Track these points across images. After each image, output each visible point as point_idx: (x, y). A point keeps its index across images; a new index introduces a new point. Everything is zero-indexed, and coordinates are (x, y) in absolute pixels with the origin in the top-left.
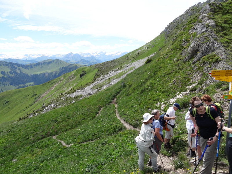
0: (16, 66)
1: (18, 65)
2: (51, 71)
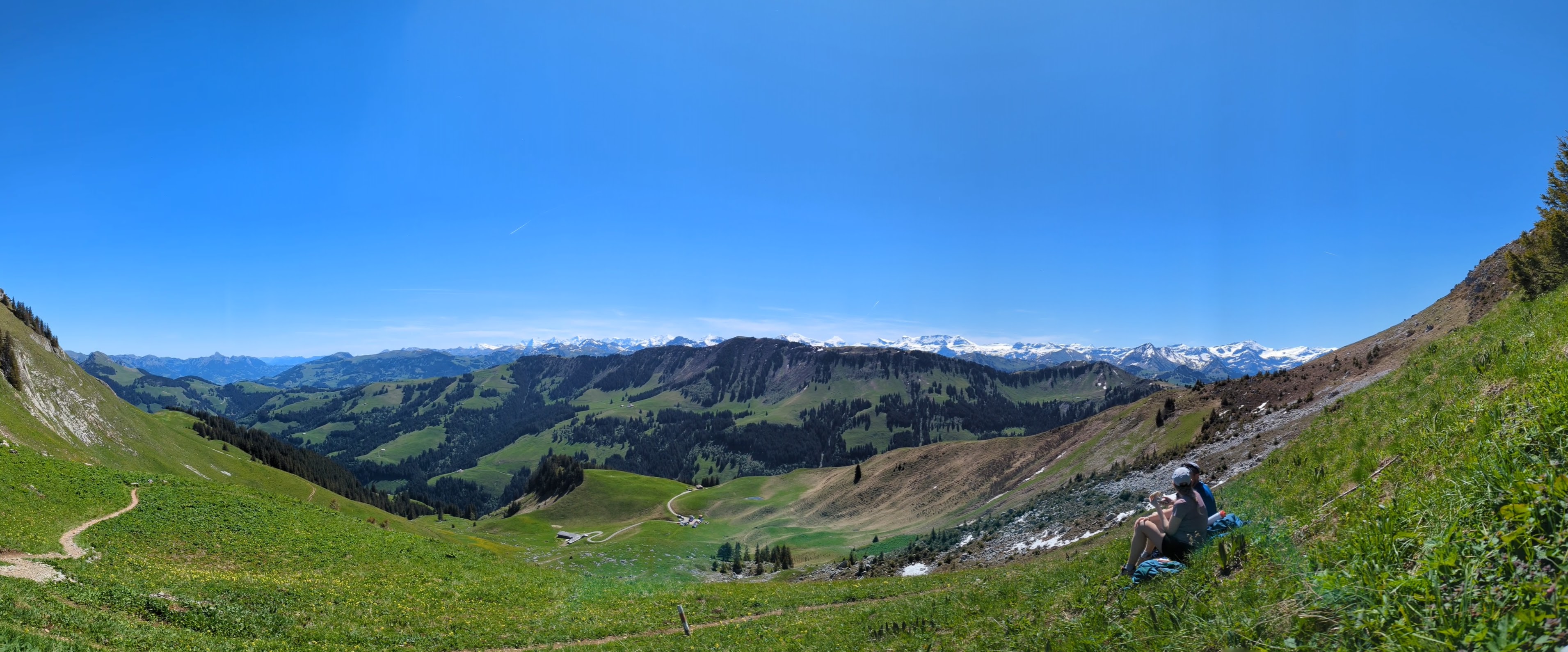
0: (985, 375)
1: (993, 373)
2: (1078, 398)
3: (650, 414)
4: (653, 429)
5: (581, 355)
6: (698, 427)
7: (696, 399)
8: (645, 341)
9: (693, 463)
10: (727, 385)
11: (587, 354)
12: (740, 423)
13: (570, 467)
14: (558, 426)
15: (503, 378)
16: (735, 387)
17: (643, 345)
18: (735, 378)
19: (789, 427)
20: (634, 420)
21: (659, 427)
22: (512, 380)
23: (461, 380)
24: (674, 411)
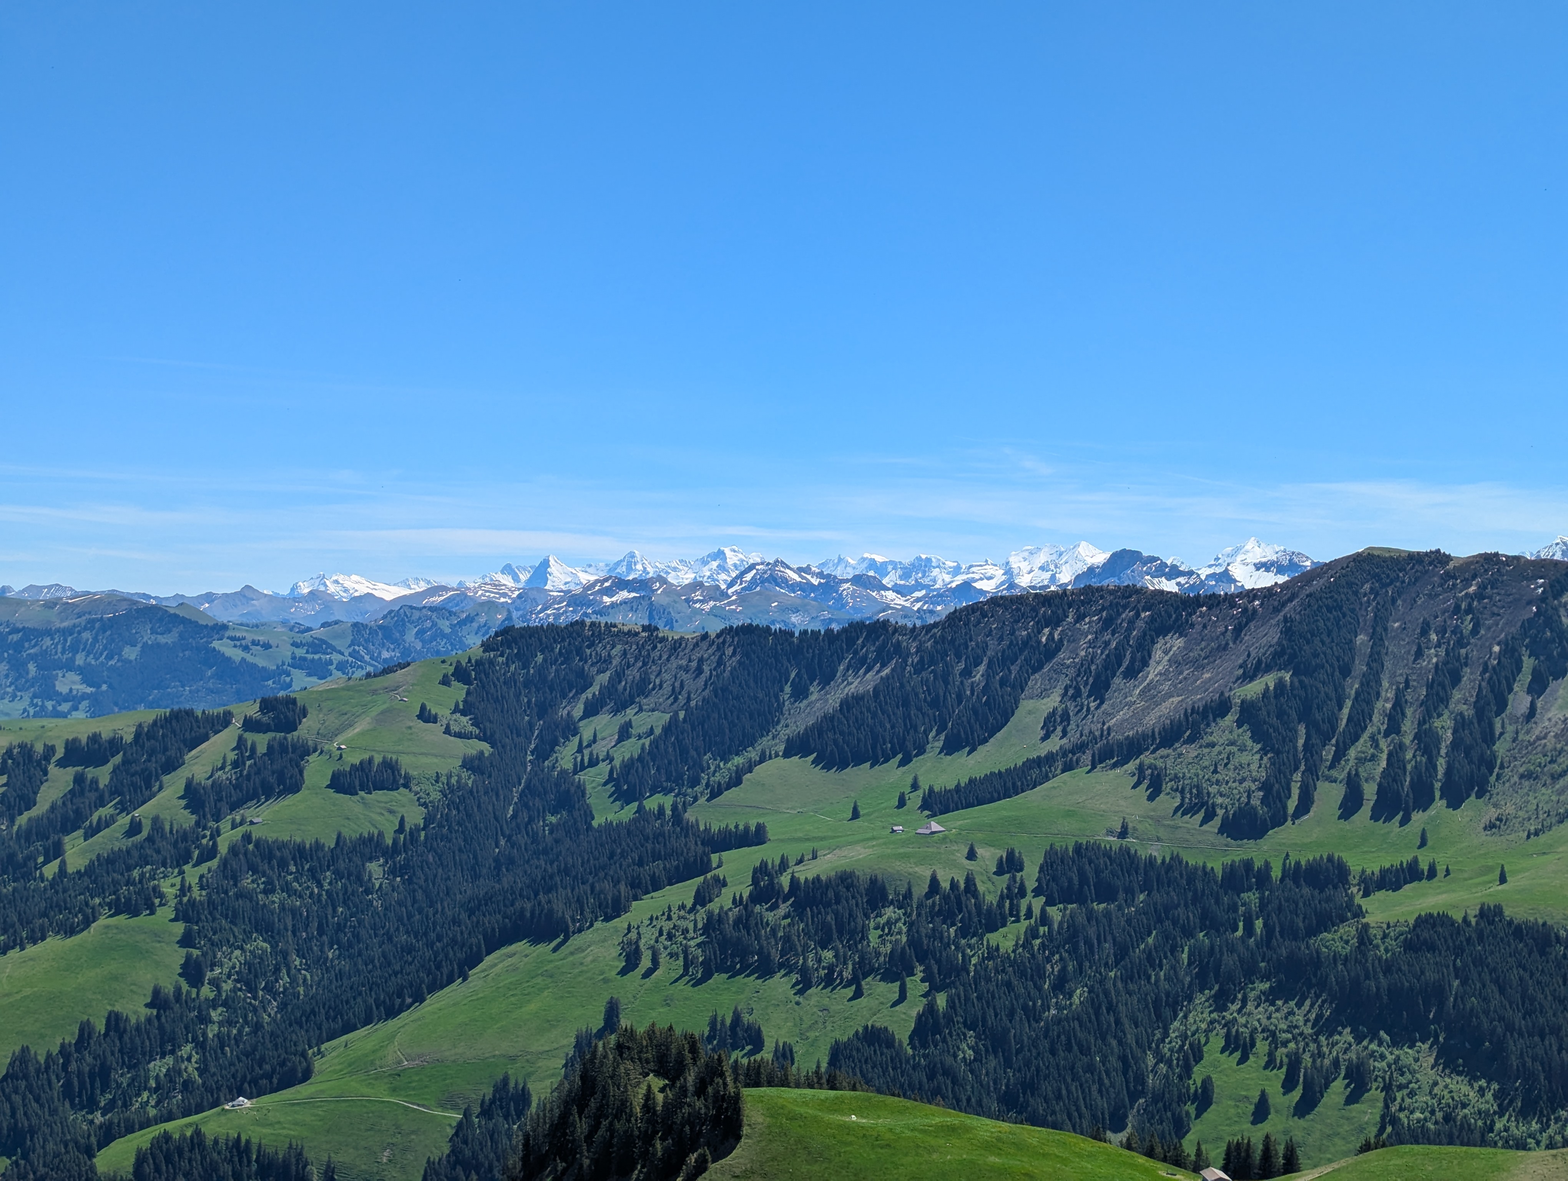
3: (1011, 864)
4: (1024, 924)
5: (736, 623)
8: (990, 570)
9: (1187, 1071)
10: (1328, 752)
11: (760, 621)
12: (1385, 910)
13: (691, 1078)
15: (425, 716)
16: (1361, 761)
17: (978, 585)
18: (1358, 723)
20: (945, 885)
21: (1044, 919)
22: (464, 722)
23: (250, 725)
24: (1107, 854)
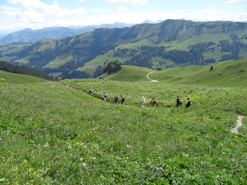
3: (138, 47)
4: (139, 52)
6: (154, 51)
7: (153, 41)
9: (152, 63)
10: (164, 37)
12: (167, 50)
13: (117, 65)
14: (109, 52)
16: (166, 37)
19: (185, 52)
20: (133, 49)
21: (141, 51)
22: (93, 37)
23: (75, 38)
24: (146, 46)
